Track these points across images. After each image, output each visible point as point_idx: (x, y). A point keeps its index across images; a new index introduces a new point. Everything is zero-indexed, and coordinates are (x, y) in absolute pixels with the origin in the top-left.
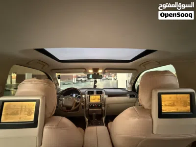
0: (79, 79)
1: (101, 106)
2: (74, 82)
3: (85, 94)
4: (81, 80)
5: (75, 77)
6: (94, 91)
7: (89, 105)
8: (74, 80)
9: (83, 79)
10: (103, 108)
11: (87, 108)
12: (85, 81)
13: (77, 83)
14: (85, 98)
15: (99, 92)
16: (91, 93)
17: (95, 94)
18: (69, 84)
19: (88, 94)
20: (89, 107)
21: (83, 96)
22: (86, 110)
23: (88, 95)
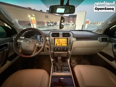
0: (49, 24)
1: (67, 50)
2: (46, 26)
3: (49, 37)
4: (50, 25)
5: (46, 22)
6: (60, 33)
7: (54, 49)
8: (46, 25)
9: (51, 24)
10: (69, 52)
11: (52, 52)
12: (53, 25)
13: (48, 27)
14: (49, 41)
15: (66, 35)
16: (56, 35)
17: (61, 36)
18: (43, 27)
19: (53, 36)
20: (54, 50)
21: (47, 38)
22: (51, 53)
23: (53, 38)
